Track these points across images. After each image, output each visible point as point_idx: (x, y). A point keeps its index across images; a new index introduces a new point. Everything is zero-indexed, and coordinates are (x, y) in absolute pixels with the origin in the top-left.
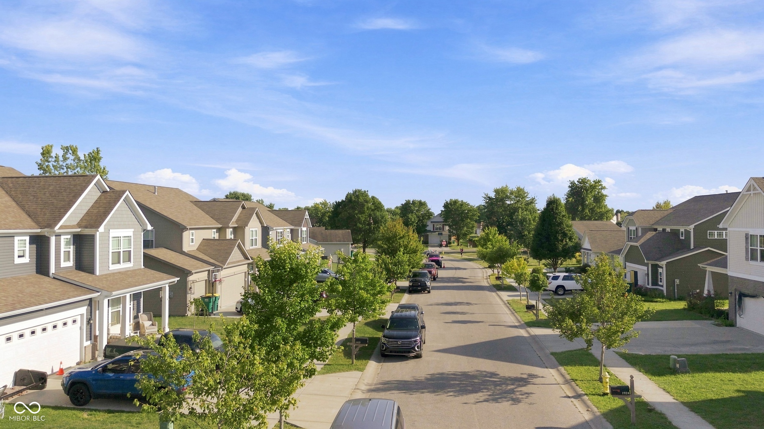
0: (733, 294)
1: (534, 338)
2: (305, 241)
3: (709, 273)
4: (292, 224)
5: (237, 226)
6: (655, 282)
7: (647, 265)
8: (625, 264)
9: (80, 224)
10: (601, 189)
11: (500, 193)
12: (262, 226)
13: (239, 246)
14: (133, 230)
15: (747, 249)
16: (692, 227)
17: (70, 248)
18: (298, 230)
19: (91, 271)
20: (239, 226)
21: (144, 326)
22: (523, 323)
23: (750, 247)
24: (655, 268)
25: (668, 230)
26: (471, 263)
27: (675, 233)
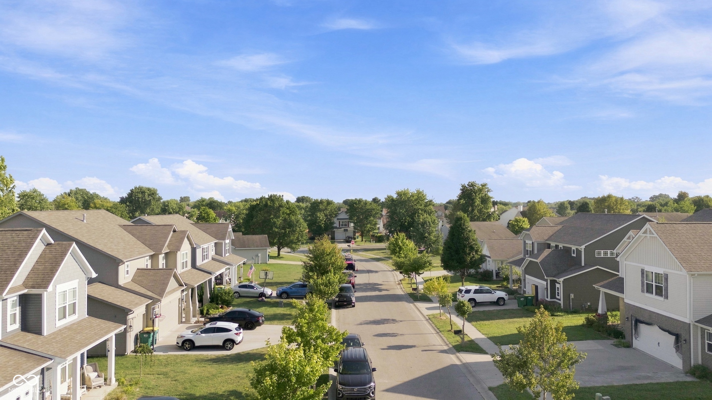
0: (630, 319)
1: (466, 366)
2: (228, 253)
3: (602, 294)
4: (216, 238)
5: (169, 251)
6: (553, 296)
7: (546, 280)
8: (525, 276)
9: (26, 283)
10: (488, 191)
11: (403, 195)
12: (191, 247)
13: (175, 276)
14: (77, 280)
15: (643, 283)
16: (583, 247)
17: (16, 310)
18: (222, 243)
19: (38, 331)
20: (171, 251)
21: (90, 379)
22: (451, 346)
23: (645, 282)
24: (553, 283)
25: (561, 246)
26: (379, 264)
27: (567, 250)
